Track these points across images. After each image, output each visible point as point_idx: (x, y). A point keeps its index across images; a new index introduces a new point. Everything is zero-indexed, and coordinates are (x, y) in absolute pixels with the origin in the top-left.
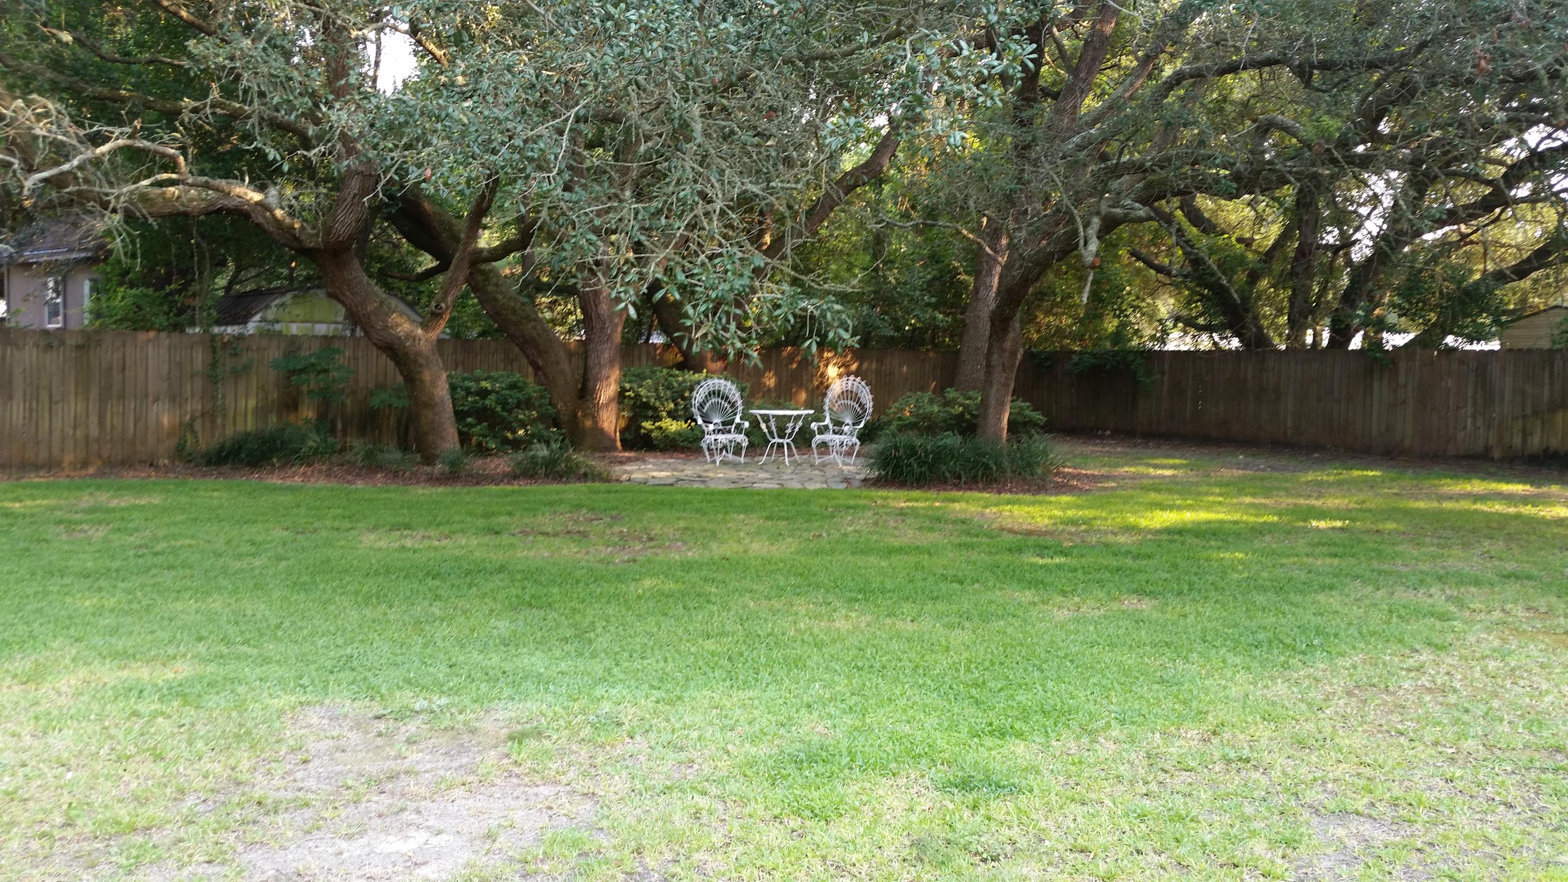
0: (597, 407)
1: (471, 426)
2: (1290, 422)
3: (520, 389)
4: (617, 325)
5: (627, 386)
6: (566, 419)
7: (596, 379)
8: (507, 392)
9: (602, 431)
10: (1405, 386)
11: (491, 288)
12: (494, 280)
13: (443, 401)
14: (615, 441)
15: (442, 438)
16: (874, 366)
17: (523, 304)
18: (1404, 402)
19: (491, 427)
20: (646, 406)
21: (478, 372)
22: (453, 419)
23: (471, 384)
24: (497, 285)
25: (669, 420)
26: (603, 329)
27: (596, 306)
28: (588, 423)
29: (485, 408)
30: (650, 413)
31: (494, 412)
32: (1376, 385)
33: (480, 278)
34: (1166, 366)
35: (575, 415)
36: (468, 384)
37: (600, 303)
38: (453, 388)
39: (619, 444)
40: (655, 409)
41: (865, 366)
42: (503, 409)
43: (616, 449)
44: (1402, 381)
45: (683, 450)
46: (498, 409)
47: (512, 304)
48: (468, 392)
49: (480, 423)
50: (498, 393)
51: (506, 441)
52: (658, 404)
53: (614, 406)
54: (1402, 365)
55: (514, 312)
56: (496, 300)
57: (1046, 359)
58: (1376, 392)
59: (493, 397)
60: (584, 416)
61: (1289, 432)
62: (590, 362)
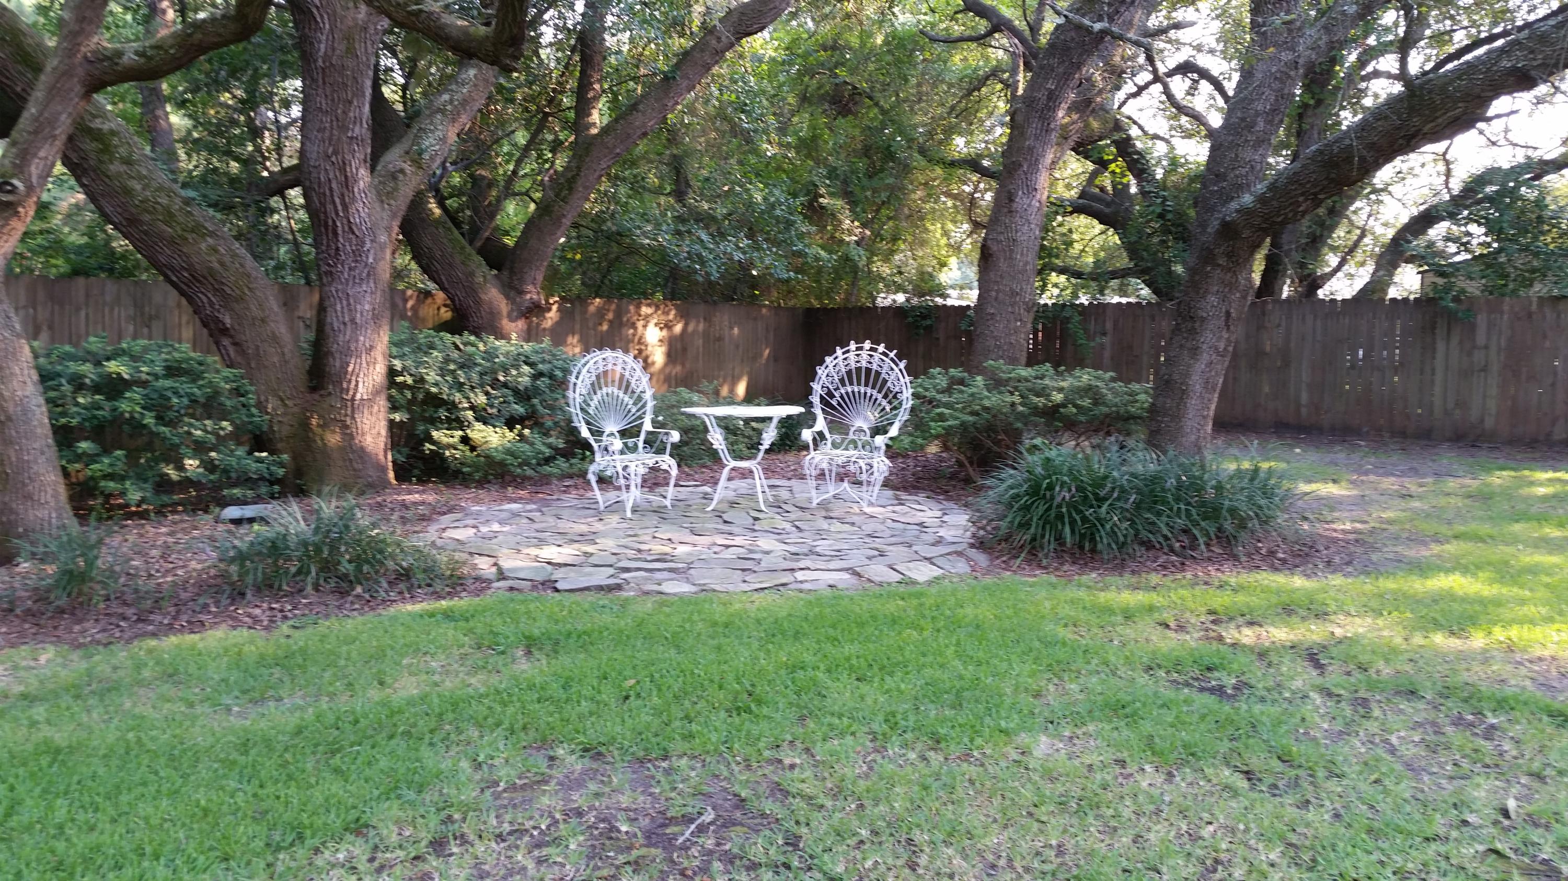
0: (352, 406)
1: (91, 459)
2: (1304, 397)
3: (194, 376)
4: (382, 247)
5: (398, 364)
6: (286, 431)
7: (347, 353)
8: (168, 383)
9: (362, 452)
10: (1486, 347)
11: (115, 167)
12: (123, 151)
13: (25, 411)
14: (384, 470)
15: (29, 497)
16: (701, 327)
17: (187, 202)
18: (1485, 369)
19: (132, 457)
20: (435, 401)
21: (94, 343)
22: (52, 452)
23: (87, 368)
24: (128, 162)
25: (478, 426)
26: (358, 254)
27: (345, 207)
28: (333, 439)
29: (117, 420)
30: (443, 414)
31: (138, 426)
32: (1441, 346)
33: (90, 146)
34: (1109, 325)
35: (305, 425)
36: (74, 367)
37: (354, 199)
38: (46, 378)
39: (391, 475)
40: (452, 406)
41: (691, 328)
42: (160, 418)
43: (386, 484)
44: (1481, 339)
45: (519, 482)
46: (149, 420)
47: (164, 201)
48: (78, 384)
49: (106, 451)
50: (144, 384)
51: (164, 485)
52: (458, 397)
53: (382, 403)
54: (1481, 320)
55: (169, 216)
56: (128, 192)
57: (924, 317)
58: (1440, 355)
59: (135, 394)
60: (324, 426)
61: (1304, 411)
62: (332, 319)
